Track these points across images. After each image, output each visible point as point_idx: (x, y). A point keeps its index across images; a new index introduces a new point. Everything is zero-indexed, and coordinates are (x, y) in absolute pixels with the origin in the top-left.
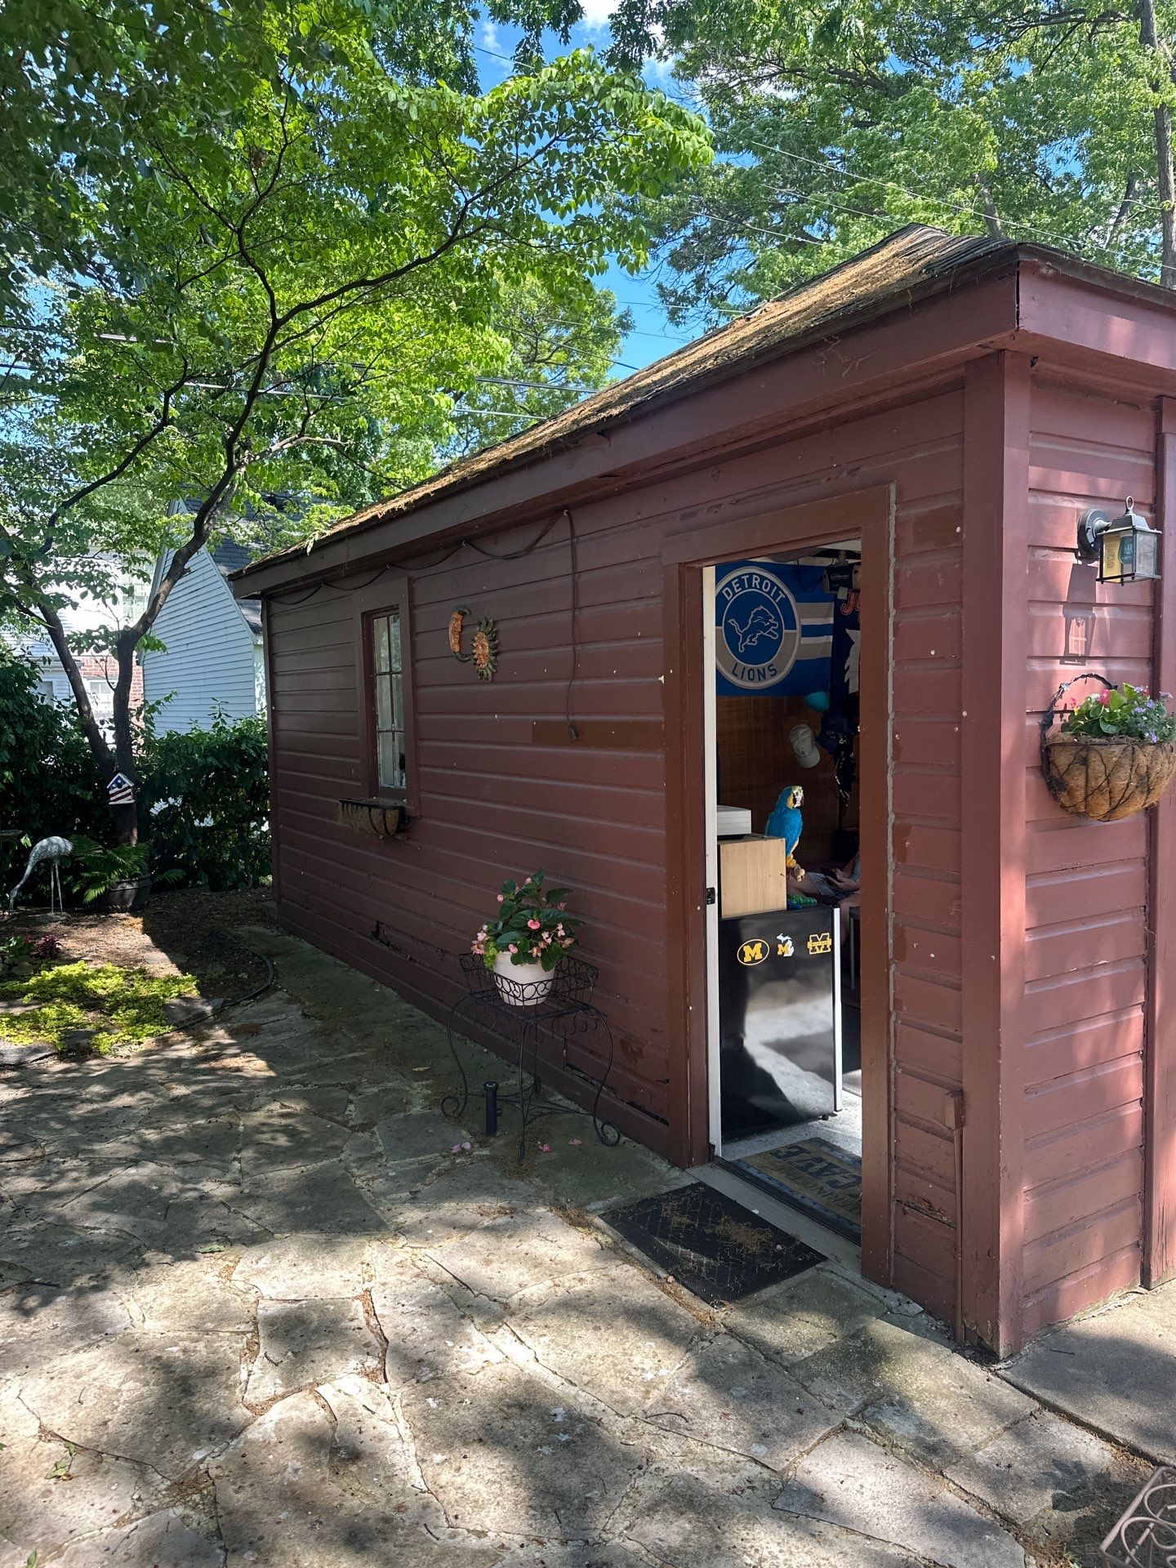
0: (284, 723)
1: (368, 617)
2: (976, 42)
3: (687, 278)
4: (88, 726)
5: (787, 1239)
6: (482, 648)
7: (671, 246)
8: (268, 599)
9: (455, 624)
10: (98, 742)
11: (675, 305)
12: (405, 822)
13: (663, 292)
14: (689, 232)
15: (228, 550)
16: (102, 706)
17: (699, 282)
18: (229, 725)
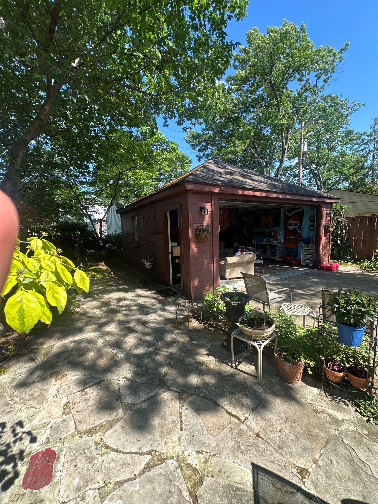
0: (124, 232)
1: (133, 217)
2: (252, 110)
3: (201, 153)
4: (96, 234)
5: (175, 292)
6: (145, 222)
7: (198, 148)
8: (121, 214)
9: (143, 218)
10: (97, 236)
11: (199, 158)
12: (138, 246)
13: (197, 156)
14: (201, 145)
15: (118, 205)
16: (98, 231)
17: (204, 154)
18: (117, 233)
